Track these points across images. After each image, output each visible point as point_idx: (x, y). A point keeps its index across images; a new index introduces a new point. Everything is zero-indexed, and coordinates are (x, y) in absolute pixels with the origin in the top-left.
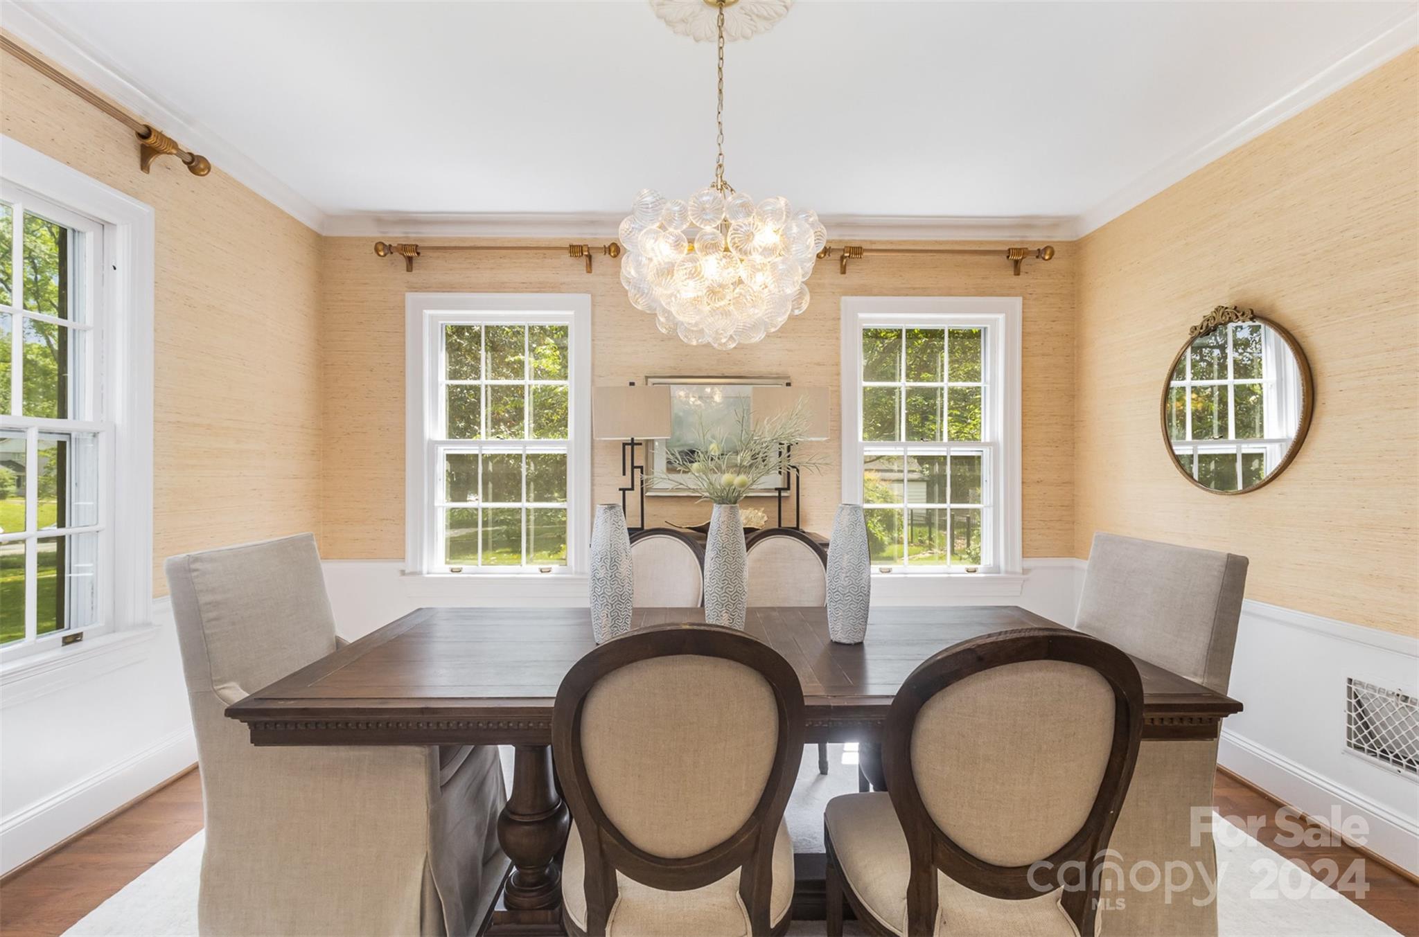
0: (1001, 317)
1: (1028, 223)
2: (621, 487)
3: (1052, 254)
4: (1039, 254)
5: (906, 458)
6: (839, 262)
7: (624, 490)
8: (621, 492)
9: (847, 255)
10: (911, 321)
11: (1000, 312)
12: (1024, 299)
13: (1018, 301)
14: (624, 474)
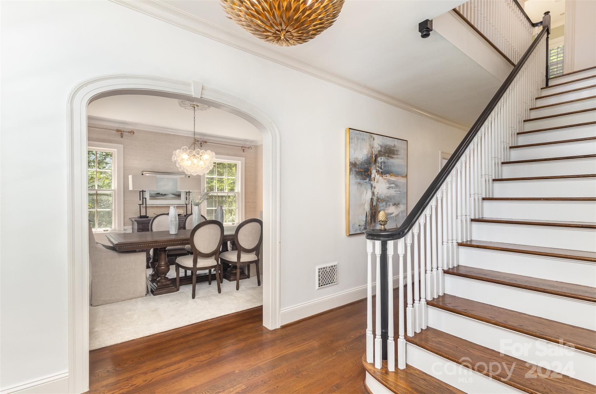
0: (240, 162)
1: (246, 141)
2: (139, 204)
3: (251, 148)
4: (249, 148)
5: (217, 196)
6: (200, 145)
7: (140, 205)
8: (139, 205)
9: (203, 143)
10: (218, 161)
11: (240, 161)
12: (245, 158)
13: (244, 158)
14: (140, 200)
